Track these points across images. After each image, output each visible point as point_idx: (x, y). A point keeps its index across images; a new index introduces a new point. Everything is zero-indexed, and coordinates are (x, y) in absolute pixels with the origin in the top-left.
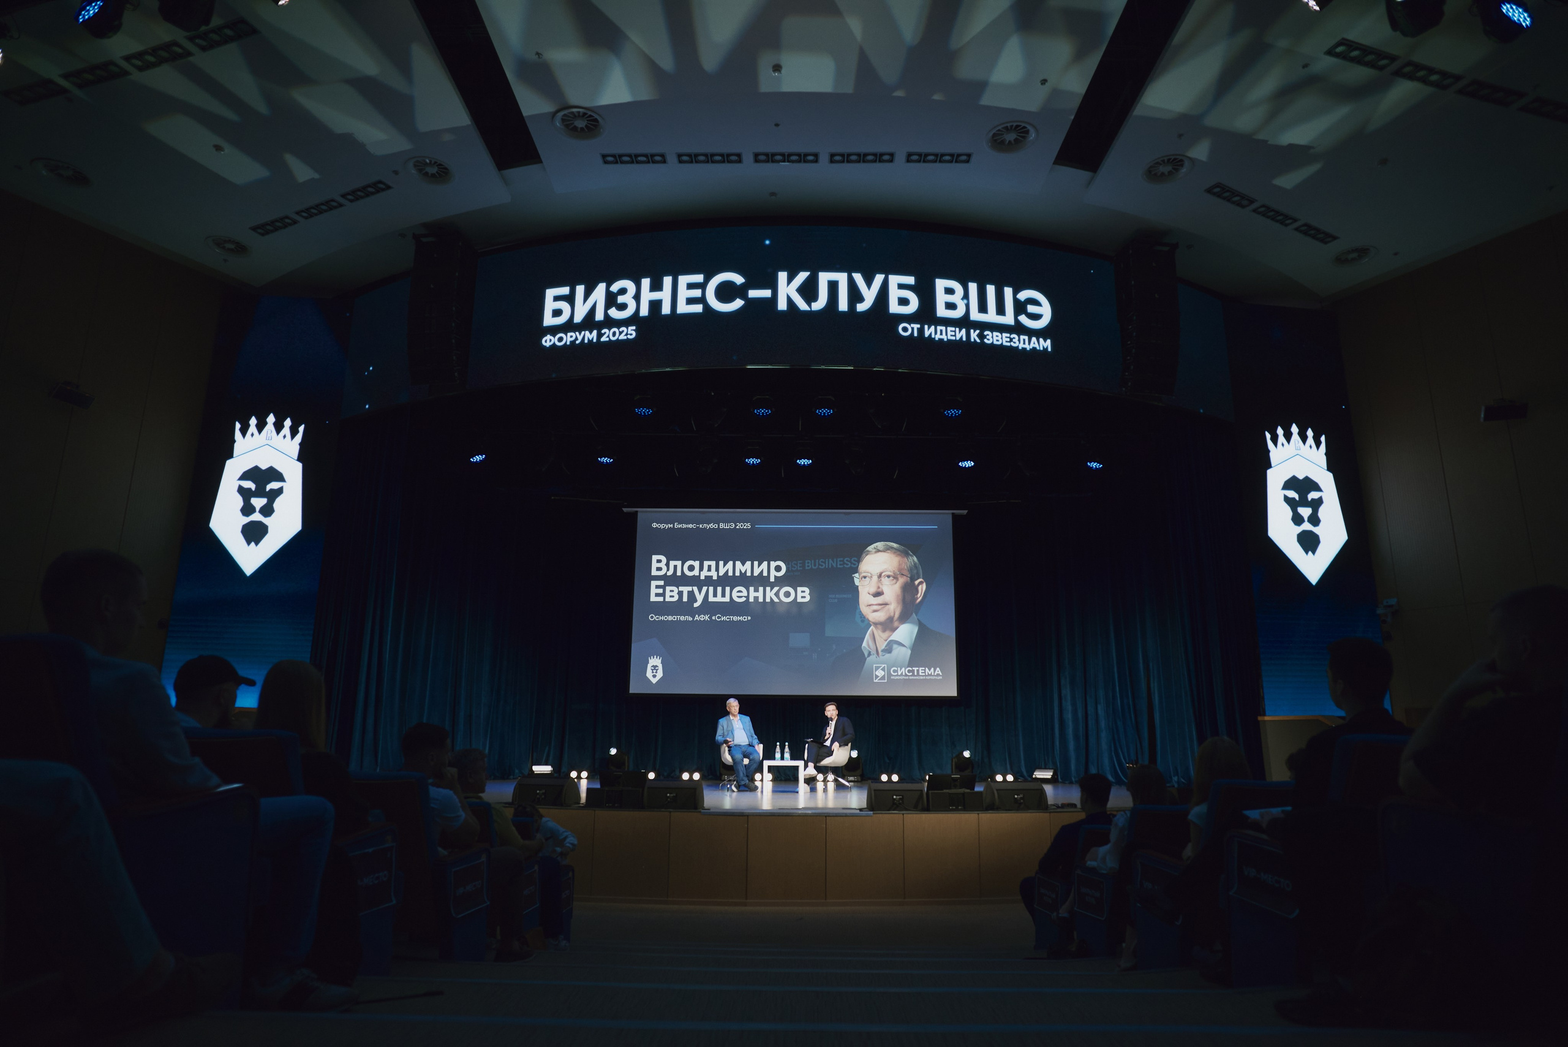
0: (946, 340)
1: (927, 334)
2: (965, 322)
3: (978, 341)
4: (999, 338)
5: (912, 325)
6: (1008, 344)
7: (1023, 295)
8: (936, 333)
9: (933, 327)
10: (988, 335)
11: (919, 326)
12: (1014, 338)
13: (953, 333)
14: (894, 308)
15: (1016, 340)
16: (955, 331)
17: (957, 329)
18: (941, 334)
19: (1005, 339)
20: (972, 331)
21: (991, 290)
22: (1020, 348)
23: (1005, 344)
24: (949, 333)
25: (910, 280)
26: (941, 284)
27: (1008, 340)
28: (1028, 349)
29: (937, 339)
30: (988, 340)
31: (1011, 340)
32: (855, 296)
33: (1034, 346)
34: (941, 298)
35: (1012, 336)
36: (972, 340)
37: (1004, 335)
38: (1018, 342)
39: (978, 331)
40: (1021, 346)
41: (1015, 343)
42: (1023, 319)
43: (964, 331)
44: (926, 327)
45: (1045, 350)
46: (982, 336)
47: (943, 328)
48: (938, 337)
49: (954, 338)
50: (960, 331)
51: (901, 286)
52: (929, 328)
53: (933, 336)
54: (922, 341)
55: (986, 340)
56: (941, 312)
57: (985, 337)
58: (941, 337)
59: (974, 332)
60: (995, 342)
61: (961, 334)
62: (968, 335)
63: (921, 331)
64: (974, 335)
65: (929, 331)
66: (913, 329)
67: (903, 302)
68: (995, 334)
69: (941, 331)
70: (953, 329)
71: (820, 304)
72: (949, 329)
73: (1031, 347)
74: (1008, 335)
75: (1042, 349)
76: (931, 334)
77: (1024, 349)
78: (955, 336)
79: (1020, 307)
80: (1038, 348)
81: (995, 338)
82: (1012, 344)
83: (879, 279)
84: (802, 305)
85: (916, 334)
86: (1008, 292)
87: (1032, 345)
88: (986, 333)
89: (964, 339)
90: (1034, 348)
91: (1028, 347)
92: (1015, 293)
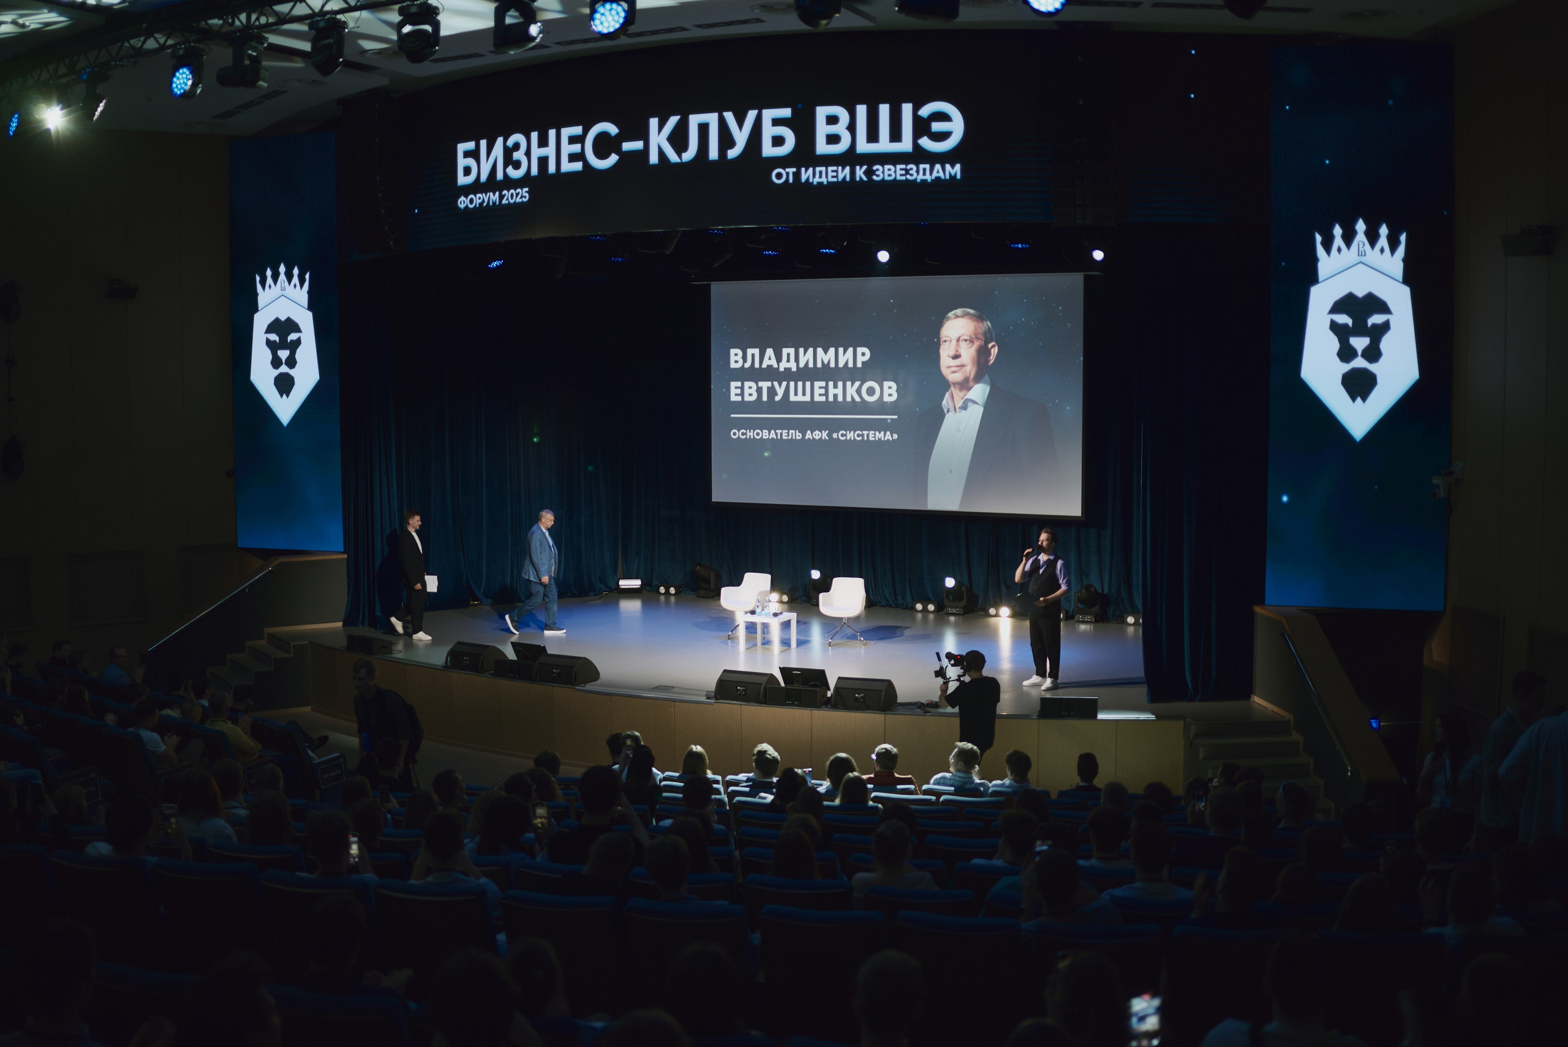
0: (825, 183)
1: (804, 178)
2: (850, 158)
3: (865, 178)
4: (892, 172)
5: (787, 170)
6: (903, 178)
7: (925, 111)
8: (814, 176)
9: (811, 170)
10: (878, 170)
11: (794, 170)
12: (911, 169)
13: (835, 174)
14: (768, 150)
15: (913, 172)
16: (836, 171)
17: (840, 168)
18: (820, 177)
19: (899, 172)
20: (858, 168)
21: (884, 110)
22: (919, 181)
23: (899, 178)
24: (830, 174)
25: (786, 112)
26: (822, 112)
27: (903, 172)
28: (929, 180)
29: (815, 183)
30: (878, 176)
31: (907, 171)
32: (727, 141)
33: (938, 175)
34: (822, 129)
35: (909, 167)
36: (858, 179)
37: (899, 167)
38: (915, 174)
39: (865, 167)
40: (920, 177)
41: (911, 175)
42: (925, 142)
43: (848, 169)
44: (803, 170)
45: (953, 178)
46: (869, 173)
47: (823, 169)
48: (817, 180)
49: (835, 180)
50: (843, 170)
51: (776, 122)
52: (806, 171)
53: (811, 180)
54: (798, 187)
55: (875, 177)
56: (822, 147)
57: (873, 172)
58: (820, 180)
59: (861, 168)
60: (887, 178)
61: (844, 173)
62: (853, 173)
63: (797, 175)
64: (860, 172)
65: (806, 175)
66: (788, 174)
67: (778, 141)
68: (887, 167)
69: (821, 172)
70: (835, 168)
71: (689, 155)
72: (830, 169)
73: (933, 177)
74: (903, 166)
75: (948, 177)
76: (808, 179)
77: (924, 181)
78: (836, 177)
79: (922, 127)
80: (943, 177)
81: (887, 173)
82: (908, 177)
83: (752, 115)
84: (673, 157)
85: (791, 180)
86: (907, 109)
87: (935, 174)
88: (875, 168)
89: (848, 179)
90: (938, 178)
91: (928, 177)
92: (915, 110)
